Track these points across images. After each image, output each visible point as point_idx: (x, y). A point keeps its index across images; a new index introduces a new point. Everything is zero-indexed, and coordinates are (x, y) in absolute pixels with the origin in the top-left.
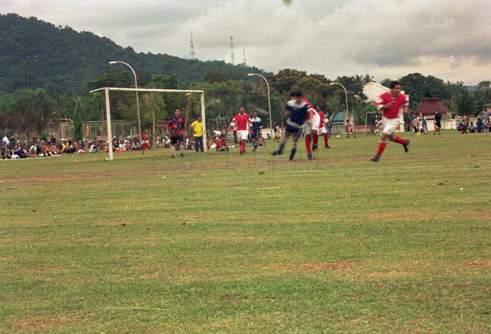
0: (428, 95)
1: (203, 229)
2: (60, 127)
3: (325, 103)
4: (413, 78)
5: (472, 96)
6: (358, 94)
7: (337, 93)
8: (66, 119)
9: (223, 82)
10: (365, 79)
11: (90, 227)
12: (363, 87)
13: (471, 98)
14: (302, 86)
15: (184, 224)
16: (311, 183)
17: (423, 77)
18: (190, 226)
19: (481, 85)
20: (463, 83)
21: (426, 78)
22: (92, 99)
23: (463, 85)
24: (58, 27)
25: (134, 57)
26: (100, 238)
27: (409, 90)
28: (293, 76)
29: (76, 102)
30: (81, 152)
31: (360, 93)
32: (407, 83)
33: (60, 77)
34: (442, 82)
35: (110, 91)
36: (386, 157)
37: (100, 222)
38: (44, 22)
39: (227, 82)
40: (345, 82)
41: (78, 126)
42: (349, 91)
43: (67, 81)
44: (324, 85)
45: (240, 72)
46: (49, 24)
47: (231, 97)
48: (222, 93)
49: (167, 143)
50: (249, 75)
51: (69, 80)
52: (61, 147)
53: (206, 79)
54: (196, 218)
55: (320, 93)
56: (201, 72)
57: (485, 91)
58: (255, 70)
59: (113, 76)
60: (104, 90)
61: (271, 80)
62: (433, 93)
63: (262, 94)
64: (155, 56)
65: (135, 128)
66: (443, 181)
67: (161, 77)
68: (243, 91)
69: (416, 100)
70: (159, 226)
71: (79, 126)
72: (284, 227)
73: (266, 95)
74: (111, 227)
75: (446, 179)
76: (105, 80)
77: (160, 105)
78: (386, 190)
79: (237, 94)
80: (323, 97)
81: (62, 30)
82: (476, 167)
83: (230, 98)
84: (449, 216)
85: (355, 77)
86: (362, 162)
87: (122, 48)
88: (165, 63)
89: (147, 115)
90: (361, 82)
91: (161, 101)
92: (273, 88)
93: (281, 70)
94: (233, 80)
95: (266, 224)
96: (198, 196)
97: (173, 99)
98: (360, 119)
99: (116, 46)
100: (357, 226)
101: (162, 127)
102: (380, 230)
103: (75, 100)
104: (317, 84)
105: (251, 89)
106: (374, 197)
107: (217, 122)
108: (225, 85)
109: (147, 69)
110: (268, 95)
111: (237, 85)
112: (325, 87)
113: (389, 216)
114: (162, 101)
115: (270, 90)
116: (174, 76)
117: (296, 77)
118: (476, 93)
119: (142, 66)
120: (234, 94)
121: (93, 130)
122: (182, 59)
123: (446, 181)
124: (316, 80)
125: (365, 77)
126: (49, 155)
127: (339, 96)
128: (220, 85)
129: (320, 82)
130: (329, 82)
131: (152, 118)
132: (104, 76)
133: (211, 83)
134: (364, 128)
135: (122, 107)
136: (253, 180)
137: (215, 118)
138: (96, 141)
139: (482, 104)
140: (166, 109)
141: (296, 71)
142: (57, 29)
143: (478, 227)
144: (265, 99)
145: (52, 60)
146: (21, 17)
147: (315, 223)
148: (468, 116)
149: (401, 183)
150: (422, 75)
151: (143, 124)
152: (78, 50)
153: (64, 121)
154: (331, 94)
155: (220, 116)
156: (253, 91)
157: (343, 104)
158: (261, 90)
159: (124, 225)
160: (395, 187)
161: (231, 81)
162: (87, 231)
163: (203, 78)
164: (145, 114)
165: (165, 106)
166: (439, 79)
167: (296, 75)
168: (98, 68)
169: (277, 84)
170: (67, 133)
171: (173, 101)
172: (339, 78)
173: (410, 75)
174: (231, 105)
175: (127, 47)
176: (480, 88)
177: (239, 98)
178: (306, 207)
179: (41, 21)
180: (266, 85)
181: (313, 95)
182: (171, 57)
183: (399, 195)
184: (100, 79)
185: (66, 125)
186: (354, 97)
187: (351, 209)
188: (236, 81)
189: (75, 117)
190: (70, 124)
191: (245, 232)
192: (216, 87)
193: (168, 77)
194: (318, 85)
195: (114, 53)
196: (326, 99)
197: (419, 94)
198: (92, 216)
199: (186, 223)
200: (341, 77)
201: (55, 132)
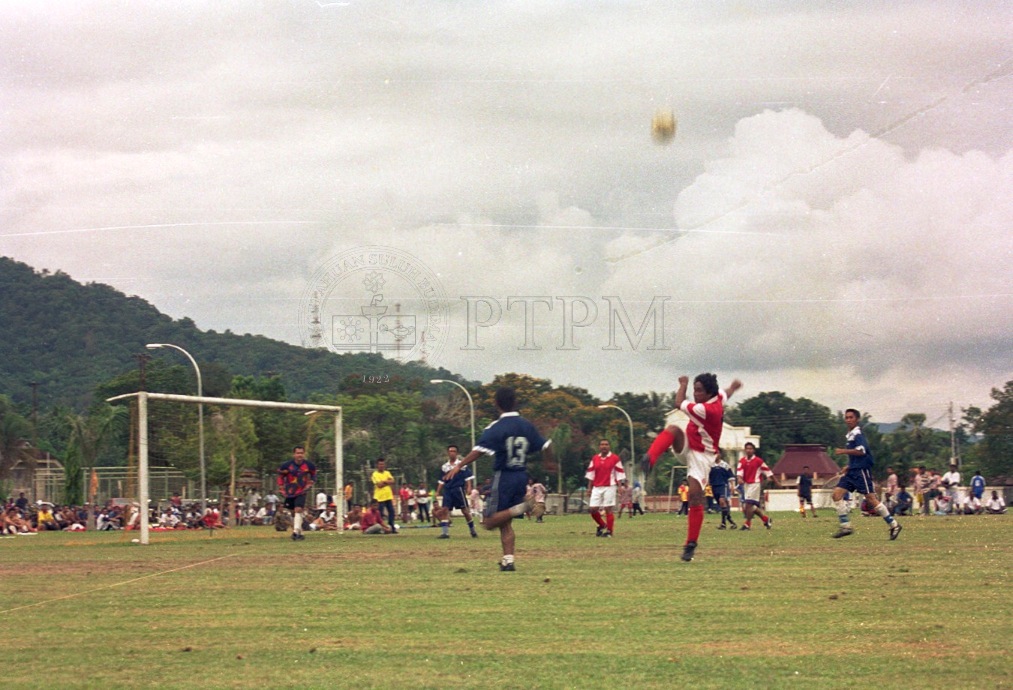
0: (799, 438)
1: (353, 661)
2: (35, 477)
3: (587, 445)
4: (768, 402)
5: (889, 443)
6: (655, 431)
7: (612, 427)
8: (48, 461)
9: (377, 395)
10: (669, 402)
11: (117, 653)
12: (666, 417)
13: (886, 447)
14: (541, 409)
15: (313, 651)
16: (565, 590)
17: (789, 400)
18: (325, 656)
19: (907, 422)
20: (870, 416)
21: (796, 403)
22: (107, 420)
23: (871, 420)
24: (41, 272)
25: (195, 339)
26: (140, 672)
27: (760, 427)
28: (524, 389)
29: (74, 425)
30: (78, 528)
31: (658, 428)
32: (755, 412)
33: (39, 375)
34: (826, 412)
35: (150, 401)
36: (718, 551)
37: (138, 645)
38: (11, 262)
39: (386, 394)
40: (630, 404)
41: (73, 475)
42: (637, 423)
43: (52, 383)
44: (587, 408)
45: (415, 377)
46: (23, 267)
47: (395, 426)
48: (374, 418)
49: (258, 516)
50: (433, 381)
51: (57, 381)
52: (34, 518)
53: (342, 389)
54: (336, 643)
55: (578, 425)
56: (334, 375)
57: (914, 435)
58: (443, 373)
59: (150, 375)
60: (136, 398)
61: (476, 395)
62: (809, 434)
63: (459, 424)
64: (239, 338)
65: (191, 484)
66: (837, 592)
67: (251, 380)
68: (420, 416)
69: (772, 447)
70: (262, 654)
71: (76, 476)
72: (518, 662)
73: (467, 425)
74: (160, 652)
75: (843, 590)
76: (134, 382)
77: (247, 439)
78: (721, 606)
79: (406, 420)
80: (583, 434)
81: (49, 278)
82: (902, 571)
83: (391, 428)
84: (854, 651)
85: (650, 397)
86: (667, 558)
87: (170, 319)
88: (258, 353)
89: (219, 458)
90: (663, 407)
91: (249, 428)
92: (480, 412)
93: (499, 374)
94: (400, 391)
95: (482, 655)
96: (333, 608)
97: (276, 426)
98: (658, 482)
99: (158, 315)
100: (670, 661)
101: (249, 483)
102: (718, 670)
103: (72, 420)
104: (572, 406)
105: (436, 410)
106: (698, 617)
107: (363, 477)
108: (383, 402)
109: (221, 364)
110: (470, 426)
111: (407, 402)
112: (589, 413)
113: (731, 648)
114: (252, 432)
115: (476, 416)
116: (277, 379)
117: (528, 391)
118: (897, 437)
119: (212, 358)
120: (400, 420)
121: (104, 485)
122: (294, 347)
123: (844, 593)
124: (570, 398)
125: (671, 397)
126: (10, 532)
127: (616, 434)
128: (371, 401)
129: (578, 402)
130: (597, 402)
131: (230, 463)
132: (133, 374)
133: (355, 395)
134: (666, 500)
135: (167, 438)
136: (446, 582)
137: (358, 469)
138: (109, 508)
139: (909, 459)
140: (258, 445)
141: (530, 379)
142: (39, 275)
143: (918, 668)
144: (464, 433)
145: (26, 340)
147: (583, 656)
148: (879, 483)
149: (752, 594)
150: (788, 395)
151: (211, 476)
152: (80, 322)
153: (44, 465)
154: (599, 429)
155: (369, 466)
156: (439, 416)
157: (625, 450)
158: (455, 415)
159: (188, 650)
160: (740, 601)
161: (394, 395)
162: (111, 660)
163: (335, 387)
164: (215, 456)
165: (257, 439)
166: (820, 406)
167: (530, 387)
168: (119, 359)
169: (489, 405)
170: (48, 489)
171: (273, 430)
172: (617, 395)
173: (762, 395)
174: (394, 443)
175: (182, 318)
176: (904, 427)
177: (412, 427)
178: (560, 629)
179: (5, 259)
180: (466, 406)
181: (564, 429)
182: (272, 341)
183: (749, 614)
184: (124, 381)
185: (49, 474)
186: (647, 437)
187: (653, 635)
188: (405, 393)
189: (70, 457)
190: (55, 472)
191: (440, 667)
192: (363, 404)
193: (266, 381)
194: (574, 410)
195: (153, 329)
196: (591, 437)
197: (780, 435)
198: (117, 634)
199: (318, 649)
200: (622, 393)
201: (24, 485)
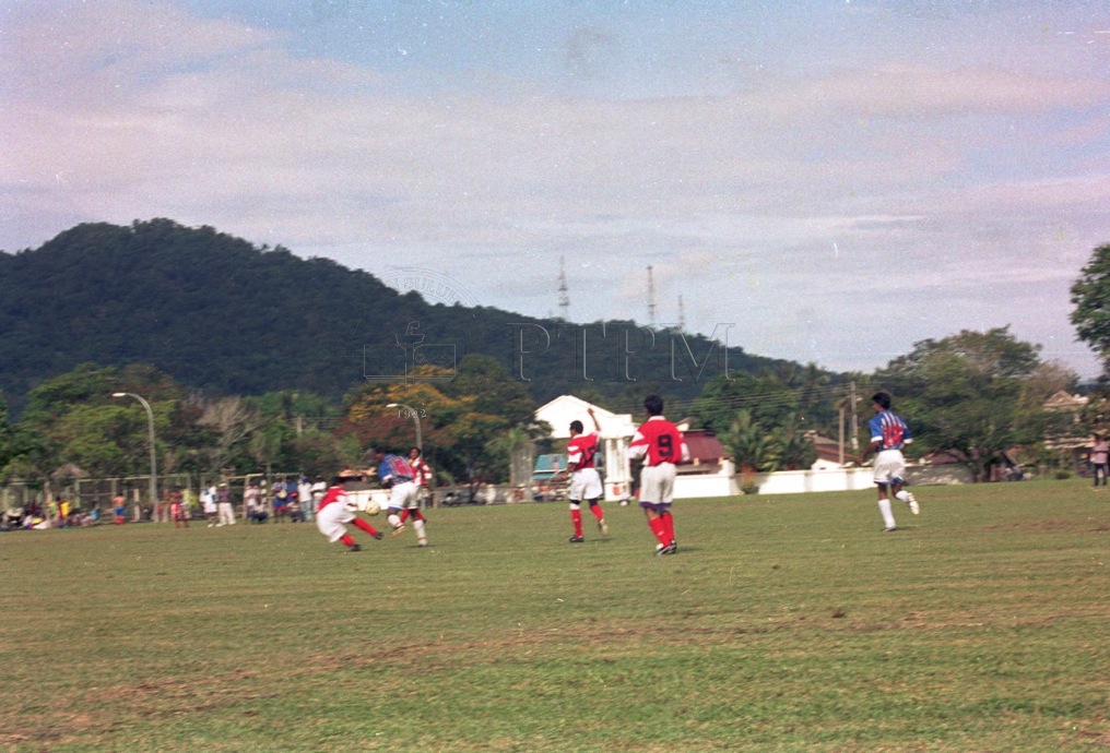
24: (260, 248)
25: (422, 313)
38: (228, 238)
43: (271, 366)
46: (241, 243)
51: (276, 363)
64: (468, 311)
81: (269, 254)
88: (489, 326)
99: (384, 288)
119: (441, 332)
142: (258, 252)
145: (245, 321)
146: (181, 228)
152: (302, 299)
179: (222, 235)
182: (504, 313)
195: (378, 304)
